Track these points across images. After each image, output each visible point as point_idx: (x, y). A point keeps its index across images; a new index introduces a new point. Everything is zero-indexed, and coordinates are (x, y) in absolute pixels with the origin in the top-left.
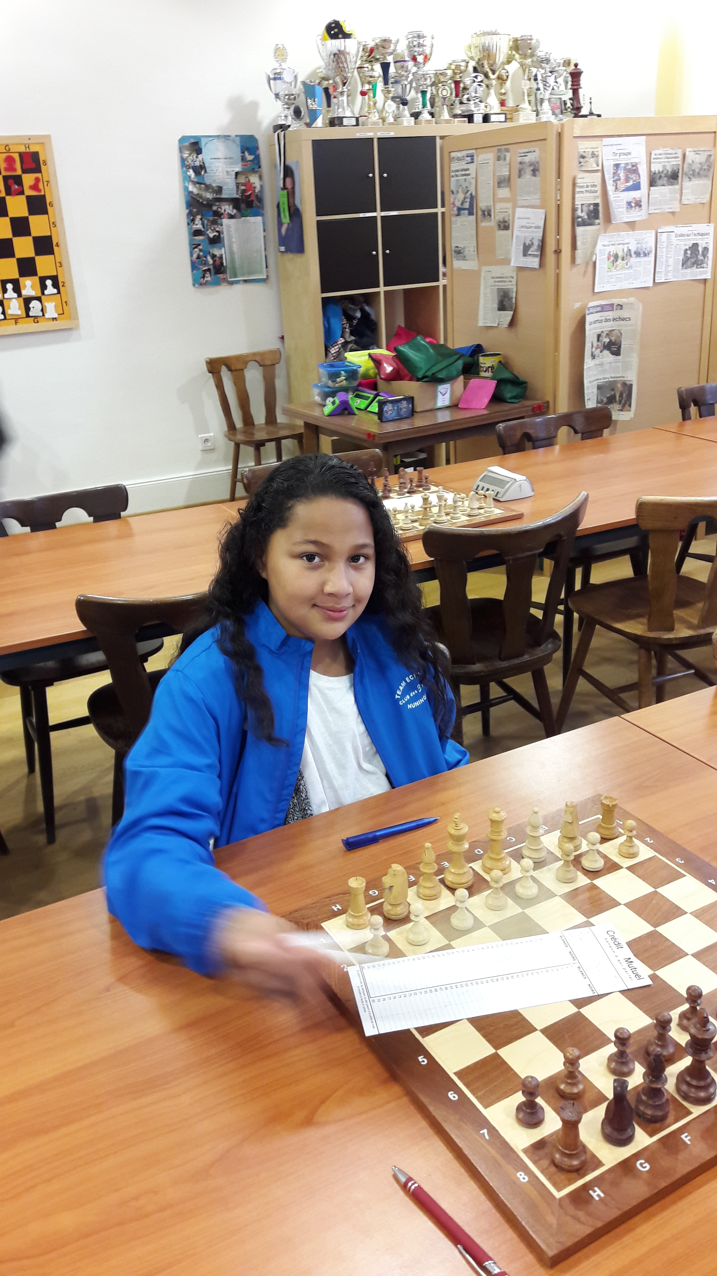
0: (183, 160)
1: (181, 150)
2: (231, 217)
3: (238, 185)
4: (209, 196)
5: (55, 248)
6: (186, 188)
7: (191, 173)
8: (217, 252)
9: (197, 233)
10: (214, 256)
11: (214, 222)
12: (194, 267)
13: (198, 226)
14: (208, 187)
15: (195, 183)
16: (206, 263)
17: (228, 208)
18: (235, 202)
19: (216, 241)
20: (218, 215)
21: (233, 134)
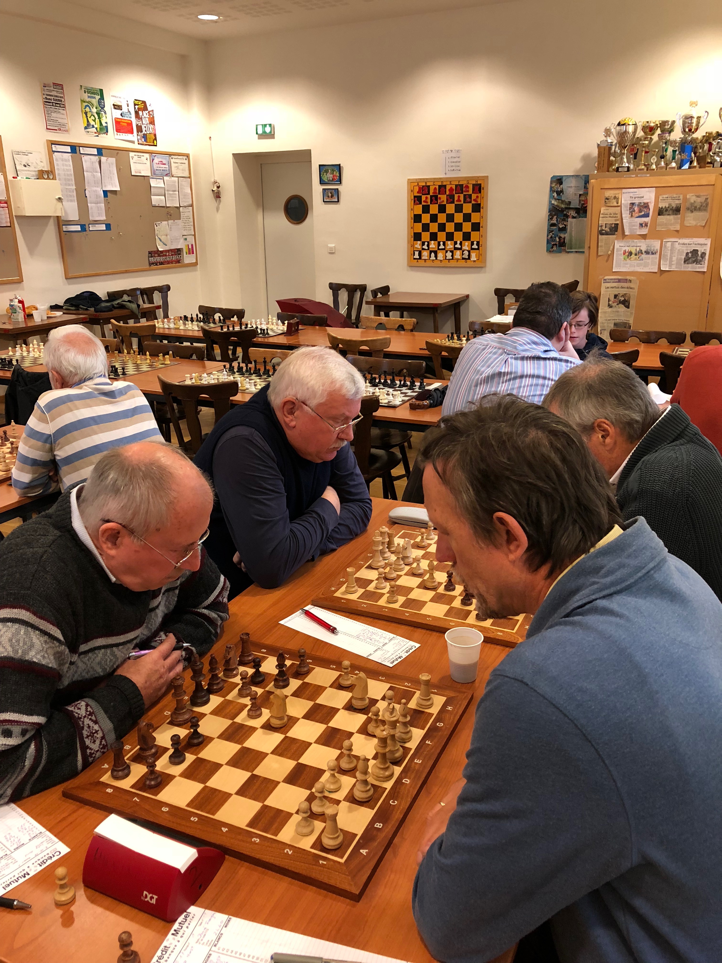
0: (551, 188)
1: (551, 183)
2: (574, 217)
3: (580, 201)
4: (563, 206)
5: (481, 228)
6: (550, 202)
7: (555, 194)
8: (562, 236)
9: (553, 225)
10: (560, 238)
11: (564, 220)
12: (548, 242)
13: (554, 221)
14: (563, 202)
15: (556, 199)
16: (555, 241)
17: (572, 213)
18: (577, 210)
19: (564, 229)
20: (567, 216)
21: (582, 174)
